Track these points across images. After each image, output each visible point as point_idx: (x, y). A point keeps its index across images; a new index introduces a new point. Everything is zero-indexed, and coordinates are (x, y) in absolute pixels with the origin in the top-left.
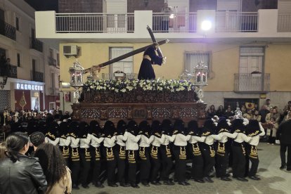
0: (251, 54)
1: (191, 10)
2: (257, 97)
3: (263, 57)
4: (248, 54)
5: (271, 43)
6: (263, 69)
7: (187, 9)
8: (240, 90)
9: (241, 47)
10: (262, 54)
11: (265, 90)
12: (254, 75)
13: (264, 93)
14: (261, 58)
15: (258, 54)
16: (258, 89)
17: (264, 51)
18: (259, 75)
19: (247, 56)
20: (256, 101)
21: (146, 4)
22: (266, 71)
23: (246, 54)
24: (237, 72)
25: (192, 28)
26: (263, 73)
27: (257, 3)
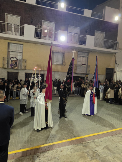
0: (82, 56)
1: (56, 29)
2: (84, 76)
3: (88, 57)
4: (81, 55)
5: (91, 51)
6: (87, 63)
7: (54, 29)
8: (77, 72)
9: (79, 52)
10: (87, 56)
11: (87, 73)
12: (83, 66)
13: (87, 74)
14: (87, 58)
15: (86, 56)
16: (85, 72)
17: (88, 55)
18: (85, 66)
19: (81, 56)
20: (84, 78)
21: (32, 22)
22: (89, 64)
23: (80, 55)
24: (76, 64)
25: (56, 39)
26: (87, 65)
27: (86, 32)
